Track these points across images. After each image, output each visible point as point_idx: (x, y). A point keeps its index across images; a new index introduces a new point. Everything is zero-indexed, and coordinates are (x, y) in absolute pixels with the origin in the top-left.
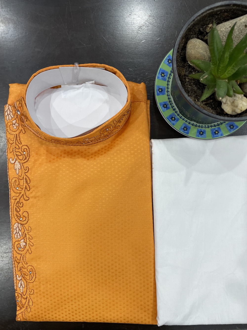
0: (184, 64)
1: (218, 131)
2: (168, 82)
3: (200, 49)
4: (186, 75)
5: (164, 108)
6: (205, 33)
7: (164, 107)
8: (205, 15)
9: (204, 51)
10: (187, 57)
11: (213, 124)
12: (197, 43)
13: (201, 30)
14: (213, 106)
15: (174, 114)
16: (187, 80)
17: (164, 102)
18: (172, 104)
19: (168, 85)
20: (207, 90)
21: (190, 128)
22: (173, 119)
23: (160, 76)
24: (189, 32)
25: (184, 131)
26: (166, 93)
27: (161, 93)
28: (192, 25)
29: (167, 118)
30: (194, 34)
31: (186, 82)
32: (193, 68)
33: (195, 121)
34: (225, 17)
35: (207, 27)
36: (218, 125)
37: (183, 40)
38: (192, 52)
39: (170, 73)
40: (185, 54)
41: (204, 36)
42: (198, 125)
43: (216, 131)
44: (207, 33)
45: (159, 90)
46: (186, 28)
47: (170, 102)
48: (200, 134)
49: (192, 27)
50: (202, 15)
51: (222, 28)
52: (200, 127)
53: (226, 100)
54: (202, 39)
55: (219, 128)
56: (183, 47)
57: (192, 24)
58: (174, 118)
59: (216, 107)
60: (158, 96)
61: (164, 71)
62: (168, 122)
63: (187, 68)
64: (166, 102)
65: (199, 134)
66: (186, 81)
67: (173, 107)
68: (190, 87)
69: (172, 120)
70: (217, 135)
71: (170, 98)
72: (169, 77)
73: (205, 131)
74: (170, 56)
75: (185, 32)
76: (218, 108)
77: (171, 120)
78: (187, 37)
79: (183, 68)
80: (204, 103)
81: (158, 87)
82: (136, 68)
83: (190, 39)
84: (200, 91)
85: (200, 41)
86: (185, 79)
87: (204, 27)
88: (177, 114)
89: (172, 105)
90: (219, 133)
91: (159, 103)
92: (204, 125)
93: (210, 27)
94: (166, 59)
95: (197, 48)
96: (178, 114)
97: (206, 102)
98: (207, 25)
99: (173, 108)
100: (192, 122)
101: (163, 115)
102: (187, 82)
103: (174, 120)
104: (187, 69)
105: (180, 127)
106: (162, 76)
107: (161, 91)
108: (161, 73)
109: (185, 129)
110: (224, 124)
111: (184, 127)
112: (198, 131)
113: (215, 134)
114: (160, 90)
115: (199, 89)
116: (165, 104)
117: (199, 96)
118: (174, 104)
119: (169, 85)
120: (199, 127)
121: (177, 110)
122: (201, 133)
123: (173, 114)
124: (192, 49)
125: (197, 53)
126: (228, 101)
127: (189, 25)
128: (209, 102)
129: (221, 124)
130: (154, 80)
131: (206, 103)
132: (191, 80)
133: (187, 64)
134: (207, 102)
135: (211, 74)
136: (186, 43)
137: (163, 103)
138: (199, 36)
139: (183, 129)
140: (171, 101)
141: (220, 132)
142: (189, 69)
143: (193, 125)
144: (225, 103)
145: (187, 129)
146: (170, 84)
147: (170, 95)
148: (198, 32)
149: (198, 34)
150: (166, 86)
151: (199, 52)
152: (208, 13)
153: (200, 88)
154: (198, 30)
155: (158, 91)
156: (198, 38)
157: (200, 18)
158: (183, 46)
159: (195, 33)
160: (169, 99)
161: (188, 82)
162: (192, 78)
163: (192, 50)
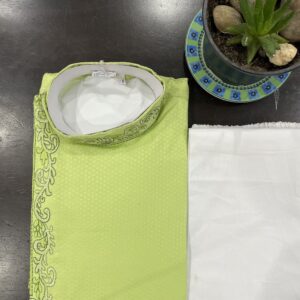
1: (269, 86)
2: (200, 56)
7: (206, 82)
11: (261, 81)
12: (222, 10)
18: (212, 76)
19: (200, 59)
21: (240, 93)
22: (219, 90)
25: (235, 98)
26: (202, 67)
27: (197, 69)
29: (212, 92)
30: (216, 2)
31: (225, 50)
36: (267, 80)
38: (220, 20)
39: (198, 46)
42: (247, 88)
45: (194, 67)
47: (209, 75)
52: (250, 88)
55: (269, 83)
56: (209, 17)
60: (196, 74)
61: (192, 46)
62: (215, 95)
65: (251, 95)
67: (214, 79)
72: (199, 50)
73: (256, 91)
76: (266, 63)
77: (217, 92)
81: (192, 64)
85: (224, 6)
91: (199, 80)
92: (252, 85)
94: (189, 34)
95: (224, 14)
96: (222, 84)
100: (240, 87)
101: (208, 91)
103: (221, 92)
104: (220, 38)
105: (229, 96)
106: (192, 53)
108: (189, 50)
111: (234, 95)
112: (249, 93)
113: (268, 89)
116: (206, 79)
117: (244, 59)
121: (220, 80)
123: (217, 85)
125: (226, 19)
132: (229, 47)
134: (254, 63)
135: (249, 34)
137: (203, 78)
145: (237, 95)
146: (203, 57)
147: (207, 67)
160: (207, 72)
162: (230, 44)
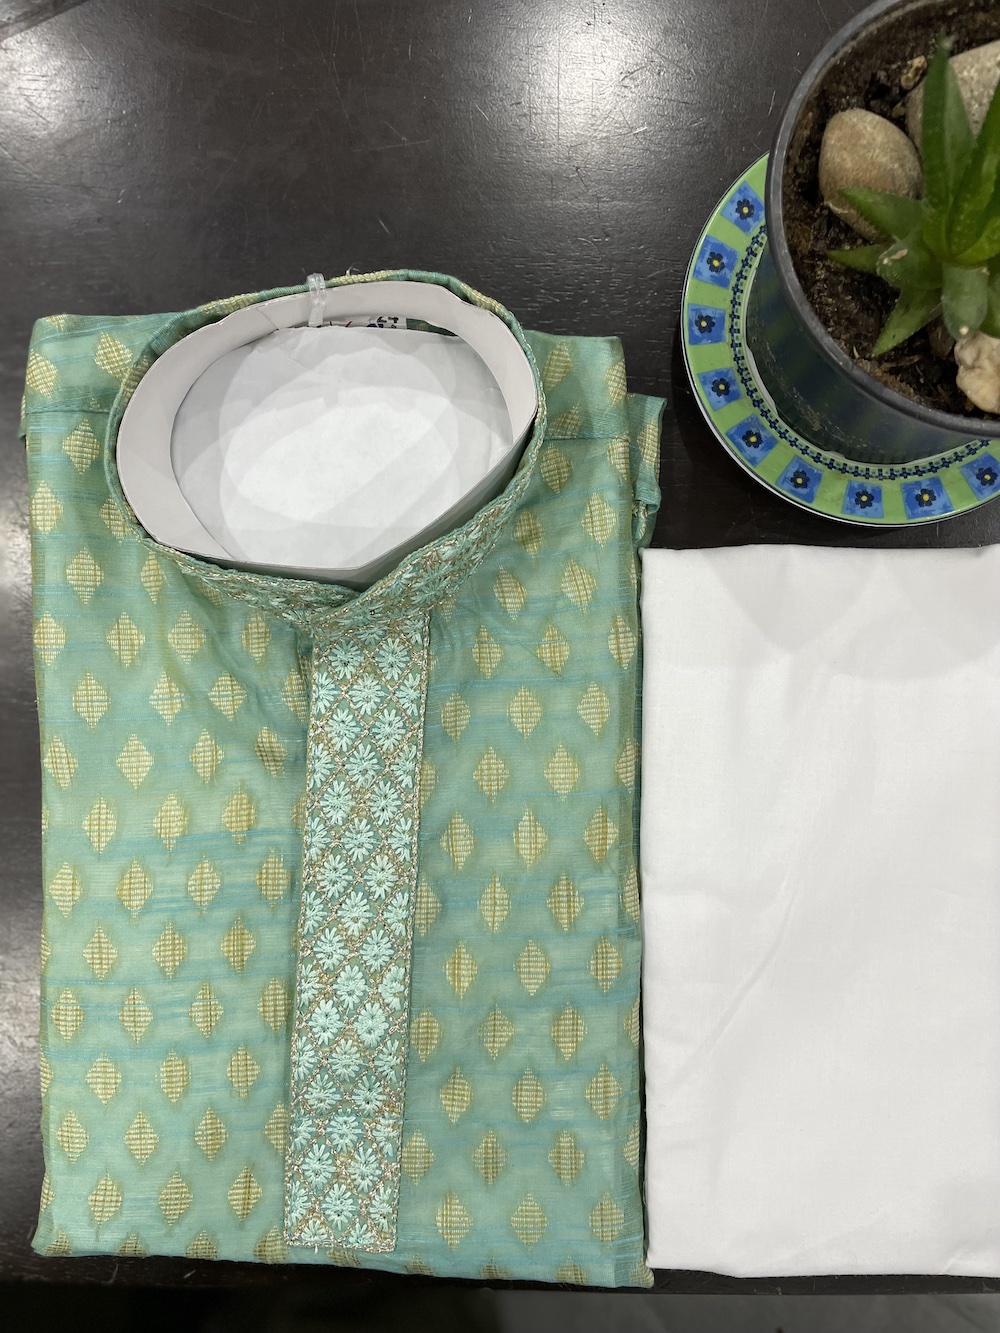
0: (809, 210)
1: (930, 493)
2: (735, 293)
3: (877, 151)
4: (819, 255)
5: (719, 395)
6: (896, 90)
7: (719, 393)
8: (897, 20)
9: (891, 158)
10: (823, 179)
11: (910, 465)
12: (865, 128)
13: (882, 78)
14: (922, 381)
15: (757, 419)
16: (819, 273)
17: (719, 373)
18: (750, 379)
19: (734, 303)
20: (901, 312)
21: (818, 477)
22: (753, 439)
23: (705, 268)
24: (835, 85)
25: (794, 488)
26: (727, 335)
27: (706, 334)
28: (846, 53)
29: (727, 434)
30: (854, 95)
31: (816, 282)
32: (847, 226)
33: (839, 448)
34: (976, 31)
35: (905, 66)
36: (933, 468)
37: (811, 114)
38: (844, 160)
39: (743, 255)
40: (815, 168)
41: (893, 104)
42: (851, 468)
43: (924, 491)
44: (904, 93)
45: (698, 323)
46: (824, 66)
47: (740, 371)
48: (858, 501)
49: (845, 63)
50: (886, 18)
51: (968, 67)
52: (859, 475)
53: (975, 355)
54: (883, 114)
55: (936, 482)
56: (807, 141)
57: (848, 49)
58: (758, 436)
59: (935, 385)
60: (696, 346)
61: (721, 246)
62: (733, 451)
63: (821, 224)
64: (727, 373)
65: (853, 501)
66: (817, 278)
67: (752, 392)
68: (830, 300)
69: (749, 444)
70: (926, 508)
71: (743, 358)
72: (741, 272)
73: (880, 492)
74: (745, 188)
75: (818, 80)
76: (942, 387)
77: (743, 444)
78: (826, 105)
79: (807, 224)
80: (887, 366)
81: (696, 310)
82: (608, 236)
83: (834, 112)
84: (872, 320)
85: (877, 117)
86: (813, 267)
87: (894, 66)
88: (770, 421)
89: (748, 383)
90: (934, 498)
91: (698, 375)
92: (873, 468)
93: (917, 69)
94: (731, 201)
95: (864, 147)
96: (773, 420)
97: (893, 361)
98: (904, 59)
99: (752, 396)
100: (828, 455)
101: (713, 423)
102: (819, 281)
103: (756, 445)
104: (819, 230)
105: (778, 472)
106: (712, 268)
107: (709, 329)
108: (707, 256)
109: (800, 481)
110: (956, 466)
111: (797, 474)
112: (851, 489)
113: (921, 503)
114: (704, 324)
115: (868, 309)
116: (722, 381)
117: (866, 336)
118: (758, 382)
119: (740, 304)
120: (856, 474)
121: (769, 403)
122: (864, 498)
123: (752, 419)
124: (845, 149)
125: (864, 166)
126: (984, 356)
127: (835, 54)
128: (905, 363)
129: (943, 466)
130: (681, 285)
131: (894, 365)
132: (836, 273)
133: (821, 210)
134: (898, 363)
135: (920, 244)
136: (821, 127)
137: (713, 373)
138: (872, 103)
139: (793, 480)
140: (746, 369)
141: (939, 495)
142: (828, 229)
143: (830, 465)
144: (972, 368)
145: (808, 479)
146: (745, 298)
147: (744, 342)
148: (867, 86)
149: (867, 93)
150: (727, 307)
151: (873, 163)
152: (912, 12)
153: (872, 306)
154: (869, 78)
155: (695, 328)
156: (868, 108)
157: (878, 30)
158: (809, 139)
159: (858, 87)
160: (737, 359)
161: (825, 280)
162: (843, 264)
163: (845, 155)
